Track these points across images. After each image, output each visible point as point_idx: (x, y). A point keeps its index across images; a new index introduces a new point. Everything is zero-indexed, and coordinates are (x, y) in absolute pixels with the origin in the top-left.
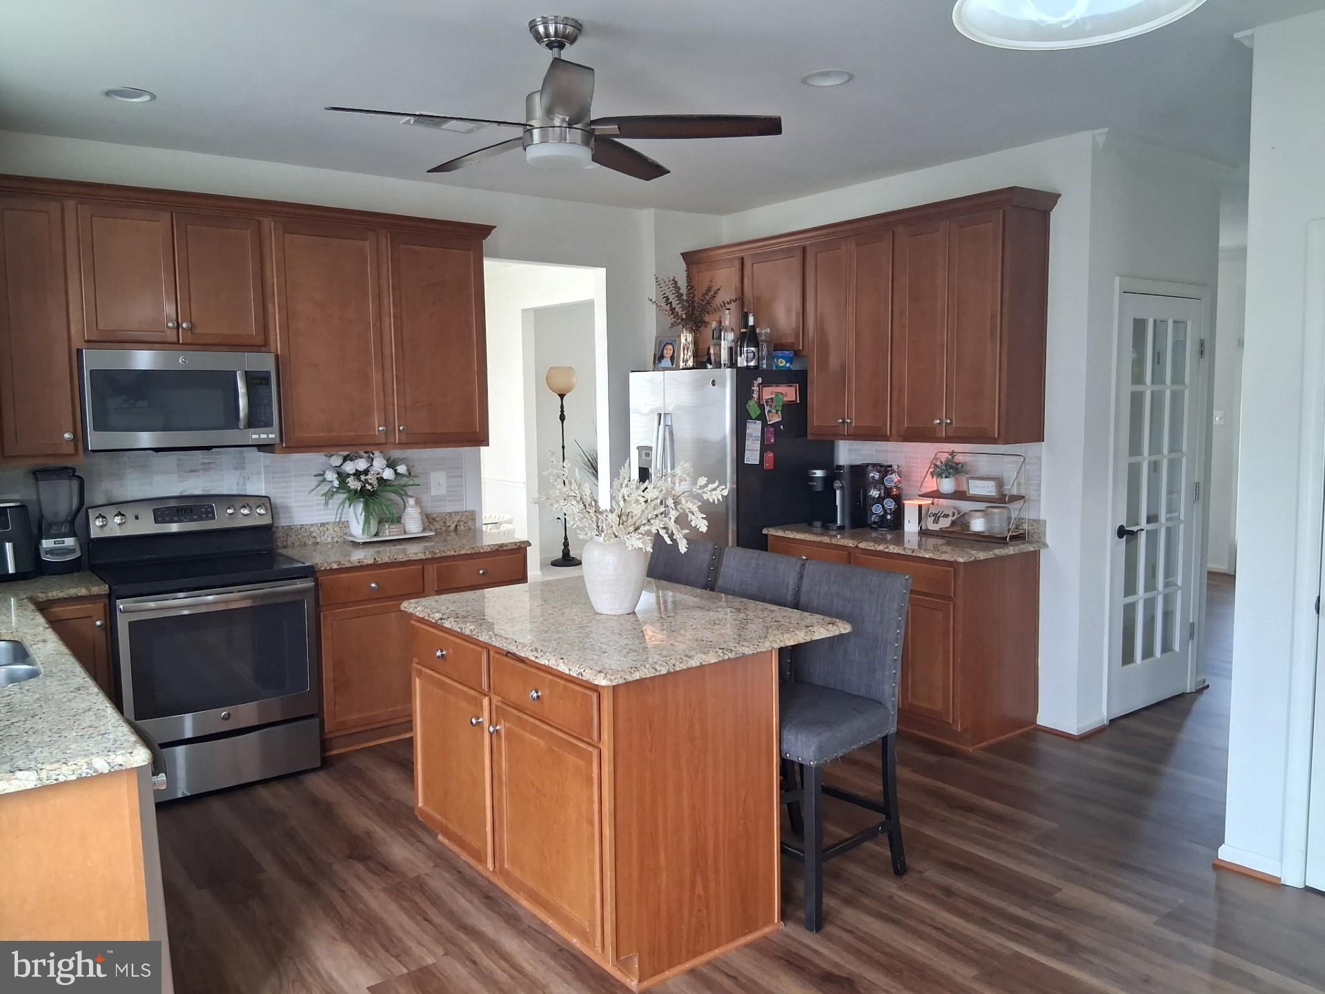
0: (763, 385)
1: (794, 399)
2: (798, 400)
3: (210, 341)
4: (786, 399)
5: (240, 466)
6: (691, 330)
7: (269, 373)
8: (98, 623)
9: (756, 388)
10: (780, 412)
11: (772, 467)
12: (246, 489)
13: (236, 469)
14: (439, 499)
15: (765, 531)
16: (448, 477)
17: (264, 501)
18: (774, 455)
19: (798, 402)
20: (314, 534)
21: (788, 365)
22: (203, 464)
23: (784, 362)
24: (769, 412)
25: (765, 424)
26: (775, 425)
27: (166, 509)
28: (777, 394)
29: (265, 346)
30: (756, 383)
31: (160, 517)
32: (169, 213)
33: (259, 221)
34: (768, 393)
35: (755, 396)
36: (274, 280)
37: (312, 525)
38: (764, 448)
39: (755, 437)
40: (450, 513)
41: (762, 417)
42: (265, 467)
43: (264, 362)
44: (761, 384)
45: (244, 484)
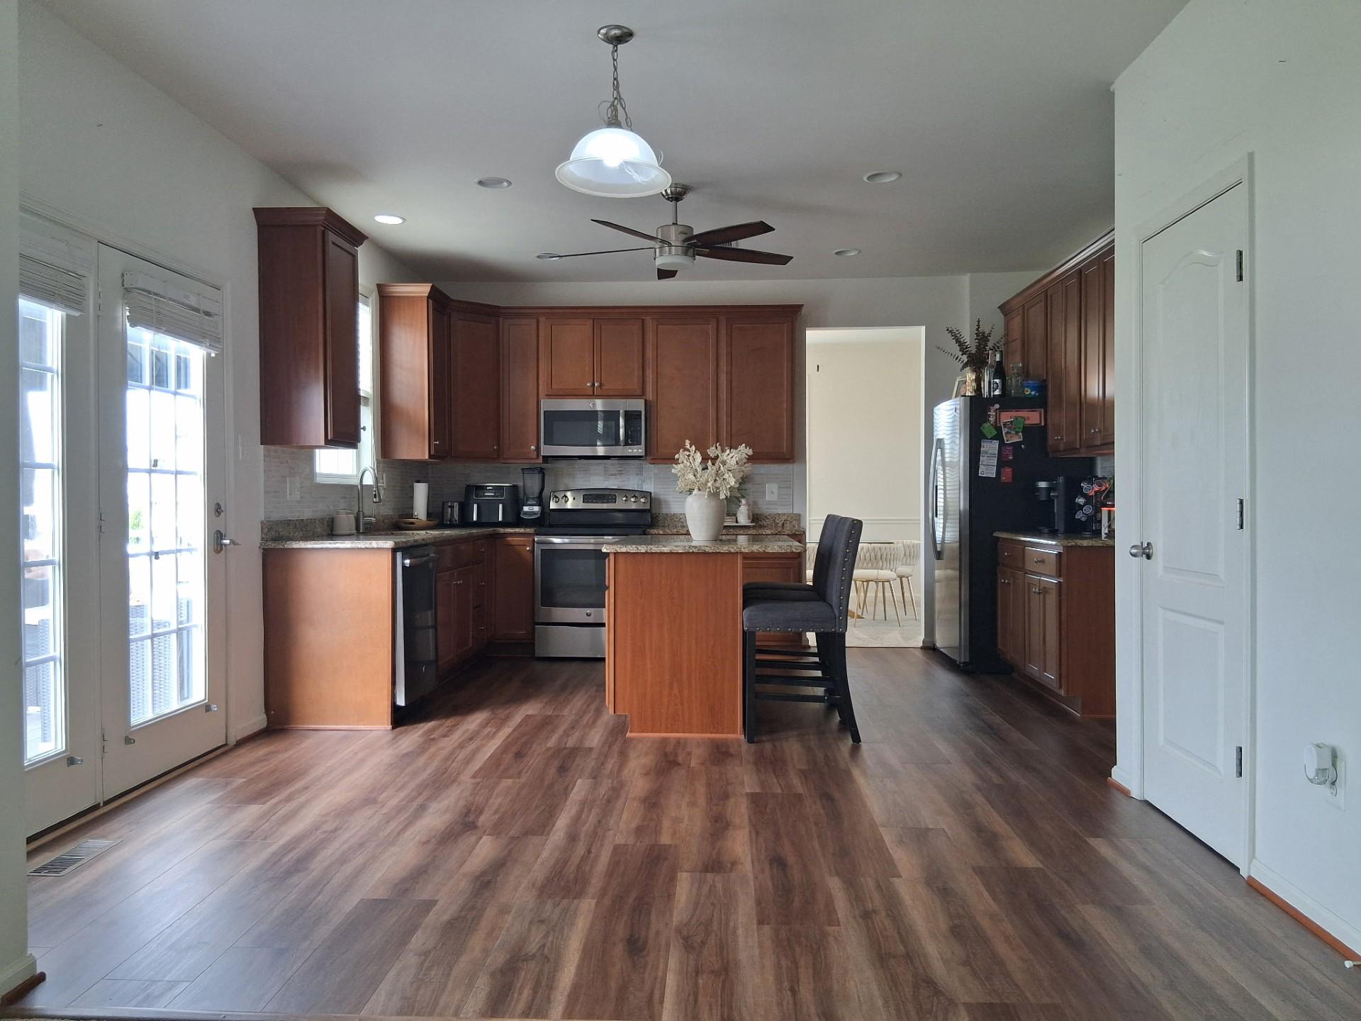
0: (1002, 409)
1: (1038, 422)
2: (1043, 422)
3: (612, 393)
4: (1027, 422)
5: (640, 473)
6: (974, 371)
7: (640, 412)
8: (528, 549)
9: (992, 413)
10: (1021, 434)
11: (1010, 480)
12: (642, 488)
13: (637, 474)
14: (770, 503)
15: (997, 534)
16: (779, 487)
17: (646, 494)
18: (1013, 470)
19: (1043, 424)
20: (682, 520)
21: (1033, 393)
22: (619, 471)
23: (1029, 390)
24: (1007, 433)
25: (1002, 444)
26: (1016, 446)
27: (590, 496)
28: (1016, 418)
29: (643, 395)
30: (993, 409)
31: (586, 499)
32: (592, 320)
33: (643, 319)
34: (1006, 417)
35: (992, 419)
36: (650, 353)
37: (681, 514)
38: (1001, 464)
39: (991, 454)
40: (779, 514)
41: (999, 437)
42: (655, 474)
43: (638, 405)
44: (999, 409)
45: (642, 485)
